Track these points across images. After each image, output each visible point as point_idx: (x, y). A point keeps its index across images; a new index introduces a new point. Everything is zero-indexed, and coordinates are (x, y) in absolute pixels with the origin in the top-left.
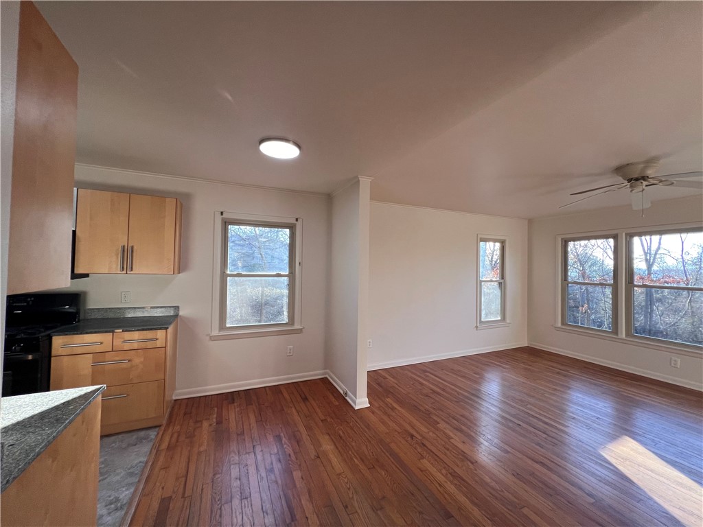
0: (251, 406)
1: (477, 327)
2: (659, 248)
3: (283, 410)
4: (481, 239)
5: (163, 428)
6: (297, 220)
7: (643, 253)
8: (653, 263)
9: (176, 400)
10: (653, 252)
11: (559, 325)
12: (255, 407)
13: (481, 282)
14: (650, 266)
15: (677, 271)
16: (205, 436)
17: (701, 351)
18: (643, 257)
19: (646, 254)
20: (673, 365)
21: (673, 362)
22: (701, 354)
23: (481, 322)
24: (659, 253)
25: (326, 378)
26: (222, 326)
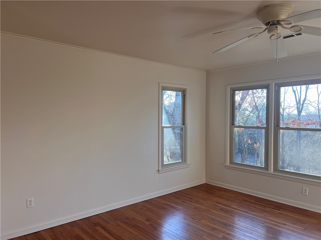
1: (158, 171)
2: (305, 100)
4: (162, 87)
7: (295, 103)
8: (302, 110)
10: (302, 102)
11: (228, 163)
13: (163, 128)
14: (300, 112)
15: (315, 115)
17: (320, 180)
18: (296, 106)
19: (297, 104)
20: (303, 193)
21: (304, 191)
22: (320, 183)
23: (163, 165)
24: (305, 103)
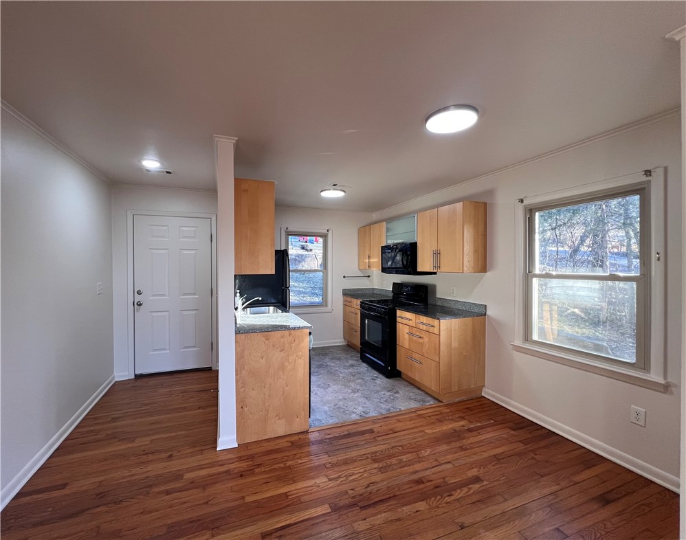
0: (522, 445)
3: (542, 476)
5: (441, 404)
6: (648, 173)
9: (483, 396)
26: (527, 337)
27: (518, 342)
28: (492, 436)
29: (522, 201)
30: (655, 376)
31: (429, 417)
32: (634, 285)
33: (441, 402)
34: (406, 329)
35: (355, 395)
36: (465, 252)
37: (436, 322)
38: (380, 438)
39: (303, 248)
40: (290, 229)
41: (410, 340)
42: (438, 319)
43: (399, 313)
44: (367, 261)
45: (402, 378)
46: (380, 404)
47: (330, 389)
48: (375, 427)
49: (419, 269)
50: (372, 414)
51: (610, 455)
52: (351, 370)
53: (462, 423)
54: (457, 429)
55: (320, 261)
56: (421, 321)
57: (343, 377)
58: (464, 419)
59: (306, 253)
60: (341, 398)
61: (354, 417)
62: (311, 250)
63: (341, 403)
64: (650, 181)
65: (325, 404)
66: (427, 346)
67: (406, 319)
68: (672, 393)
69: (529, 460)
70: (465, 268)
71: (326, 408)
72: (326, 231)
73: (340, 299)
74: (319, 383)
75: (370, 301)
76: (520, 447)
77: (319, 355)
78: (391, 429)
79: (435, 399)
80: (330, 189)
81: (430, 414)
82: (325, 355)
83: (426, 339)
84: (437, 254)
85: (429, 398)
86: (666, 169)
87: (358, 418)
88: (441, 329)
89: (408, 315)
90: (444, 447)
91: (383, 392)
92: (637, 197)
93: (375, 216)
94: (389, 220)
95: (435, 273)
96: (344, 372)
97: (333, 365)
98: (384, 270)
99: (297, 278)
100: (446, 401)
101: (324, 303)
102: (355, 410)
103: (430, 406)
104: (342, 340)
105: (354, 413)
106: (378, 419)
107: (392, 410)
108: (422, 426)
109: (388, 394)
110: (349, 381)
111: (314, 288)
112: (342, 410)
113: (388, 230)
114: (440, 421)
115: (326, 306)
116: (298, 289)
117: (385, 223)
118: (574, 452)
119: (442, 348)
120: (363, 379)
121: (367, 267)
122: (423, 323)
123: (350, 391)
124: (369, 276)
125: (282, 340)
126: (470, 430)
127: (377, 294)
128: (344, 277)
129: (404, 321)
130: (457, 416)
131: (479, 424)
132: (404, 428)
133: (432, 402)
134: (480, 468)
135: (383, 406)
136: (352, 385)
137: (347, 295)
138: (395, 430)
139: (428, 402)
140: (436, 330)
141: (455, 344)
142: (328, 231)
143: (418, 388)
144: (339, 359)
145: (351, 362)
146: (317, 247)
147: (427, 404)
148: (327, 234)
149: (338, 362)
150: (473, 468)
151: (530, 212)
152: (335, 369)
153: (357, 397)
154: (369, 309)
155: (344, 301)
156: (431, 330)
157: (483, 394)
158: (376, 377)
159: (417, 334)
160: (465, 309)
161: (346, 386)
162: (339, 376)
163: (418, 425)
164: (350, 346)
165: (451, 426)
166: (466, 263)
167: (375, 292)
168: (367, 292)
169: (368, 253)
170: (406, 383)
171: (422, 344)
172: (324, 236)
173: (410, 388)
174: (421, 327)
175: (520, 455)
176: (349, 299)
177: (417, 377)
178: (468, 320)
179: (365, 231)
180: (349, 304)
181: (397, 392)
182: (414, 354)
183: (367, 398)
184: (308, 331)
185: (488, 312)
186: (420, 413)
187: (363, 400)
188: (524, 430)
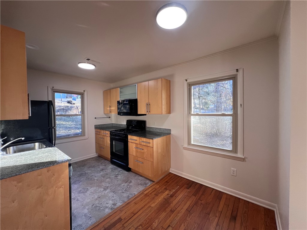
0: (194, 197)
3: (209, 214)
5: (154, 183)
6: (237, 70)
9: (170, 173)
12: (195, 199)
16: (160, 199)
25: (274, 211)
26: (189, 143)
27: (186, 145)
28: (181, 196)
29: (186, 80)
30: (239, 155)
31: (151, 194)
32: (231, 117)
33: (154, 182)
34: (134, 145)
35: (106, 192)
36: (163, 104)
37: (151, 141)
38: (127, 224)
39: (69, 102)
40: (55, 88)
41: (137, 151)
42: (152, 139)
43: (130, 137)
44: (109, 109)
45: (132, 172)
46: (123, 194)
47: (89, 192)
48: (122, 215)
49: (139, 113)
50: (119, 204)
51: (224, 190)
52: (102, 173)
53: (167, 192)
54: (166, 198)
55: (80, 110)
56: (143, 140)
57: (97, 180)
58: (167, 189)
59: (71, 105)
60: (96, 197)
61: (107, 211)
62: (74, 104)
63: (97, 202)
64: (237, 74)
65: (84, 208)
66: (146, 153)
67: (134, 140)
68: (246, 161)
69: (200, 205)
70: (163, 112)
71: (86, 211)
72: (83, 91)
73: (93, 131)
74: (80, 189)
75: (115, 131)
76: (194, 199)
77: (80, 167)
78: (132, 213)
79: (151, 180)
80: (85, 63)
81: (150, 192)
82: (84, 166)
83: (145, 150)
84: (148, 105)
85: (148, 181)
86: (243, 69)
87: (110, 211)
88: (154, 144)
89: (135, 138)
90: (163, 215)
91: (123, 184)
92: (232, 81)
93: (112, 85)
94: (121, 87)
95: (145, 115)
96: (97, 175)
97: (89, 172)
98: (119, 114)
99: (64, 119)
100: (156, 181)
101: (83, 134)
102: (107, 205)
103: (149, 186)
104: (95, 154)
105: (107, 207)
106: (123, 207)
107: (131, 196)
108: (149, 202)
109: (126, 185)
110: (101, 182)
111: (76, 125)
112: (98, 208)
113: (121, 92)
114: (156, 195)
115: (84, 135)
116: (65, 126)
117: (119, 89)
118: (212, 193)
119: (154, 154)
120: (110, 178)
121: (109, 112)
122: (143, 141)
123: (103, 189)
124: (110, 117)
125: (39, 177)
126: (172, 196)
127: (114, 126)
128: (95, 118)
129: (133, 141)
130: (163, 188)
131: (174, 191)
132: (140, 208)
133: (150, 183)
134: (184, 223)
135: (125, 195)
136: (104, 184)
137: (97, 128)
138: (135, 212)
139: (148, 184)
140: (151, 145)
141: (160, 151)
142: (84, 91)
143: (141, 176)
144: (94, 167)
145: (101, 167)
146: (78, 102)
147: (148, 185)
148: (84, 93)
149: (93, 169)
150: (181, 224)
151: (190, 85)
152: (91, 175)
153: (107, 193)
154: (116, 135)
155: (96, 132)
156: (148, 145)
157: (170, 171)
158: (118, 174)
159: (140, 147)
160: (161, 132)
161: (99, 186)
162: (94, 180)
163: (146, 202)
164: (100, 157)
165: (162, 197)
166: (163, 109)
167: (114, 125)
168: (109, 126)
169: (109, 105)
170: (134, 174)
171: (143, 153)
172: (82, 95)
173: (137, 177)
174: (143, 144)
175: (196, 203)
176: (99, 130)
177: (140, 171)
178: (164, 137)
179: (107, 93)
180: (98, 133)
181: (131, 182)
182: (138, 158)
183: (114, 192)
184: (68, 163)
185: (172, 133)
186: (145, 193)
187: (111, 194)
188: (191, 187)
